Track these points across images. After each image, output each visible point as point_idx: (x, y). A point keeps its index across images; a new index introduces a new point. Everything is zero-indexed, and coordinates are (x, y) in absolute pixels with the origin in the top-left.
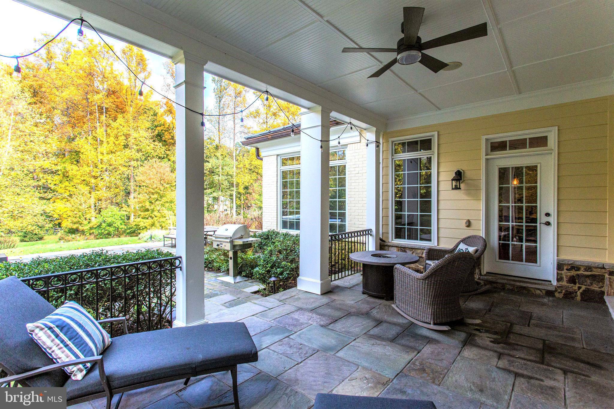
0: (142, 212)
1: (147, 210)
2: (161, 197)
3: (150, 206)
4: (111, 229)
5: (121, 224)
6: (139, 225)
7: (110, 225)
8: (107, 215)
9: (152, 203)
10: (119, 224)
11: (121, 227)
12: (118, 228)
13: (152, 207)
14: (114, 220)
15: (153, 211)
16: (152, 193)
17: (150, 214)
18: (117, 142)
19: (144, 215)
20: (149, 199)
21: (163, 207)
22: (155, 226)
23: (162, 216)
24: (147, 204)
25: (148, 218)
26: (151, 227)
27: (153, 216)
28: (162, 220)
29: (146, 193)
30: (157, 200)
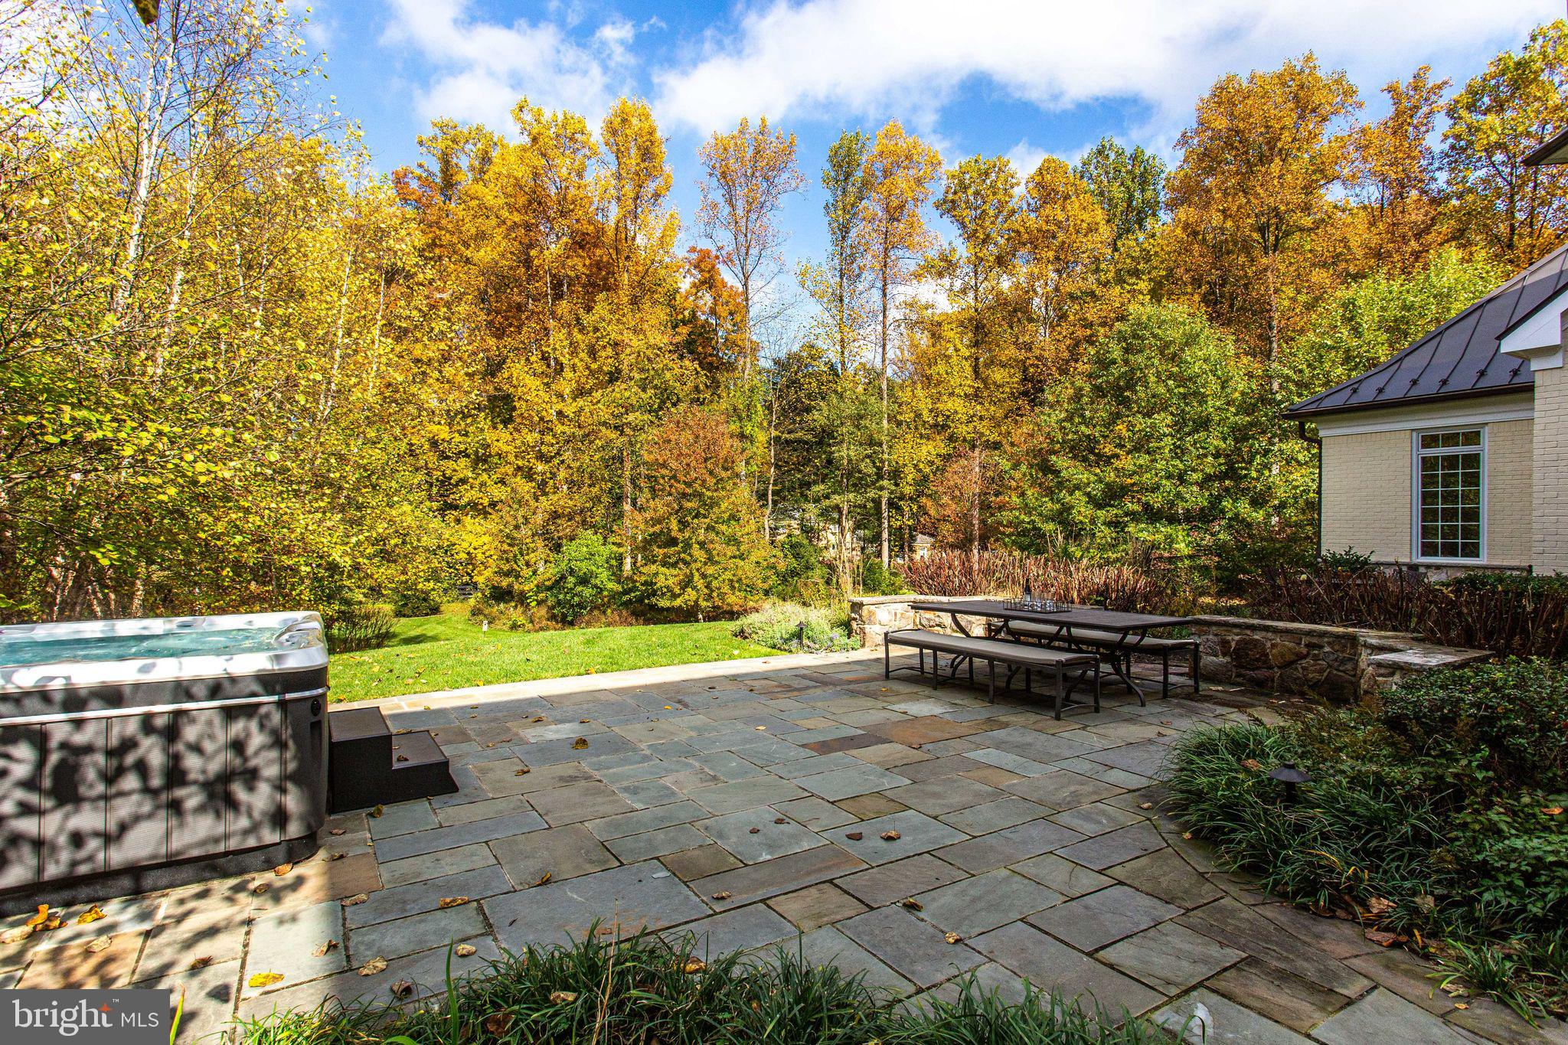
0: (659, 547)
1: (673, 542)
2: (707, 507)
3: (681, 531)
4: (587, 592)
6: (654, 584)
7: (584, 581)
8: (578, 555)
9: (687, 524)
10: (604, 578)
11: (608, 586)
13: (687, 535)
14: (594, 568)
15: (688, 545)
16: (684, 495)
17: (679, 553)
18: (594, 366)
19: (665, 555)
20: (677, 512)
21: (712, 535)
22: (694, 588)
23: (710, 560)
24: (674, 525)
25: (674, 565)
26: (683, 589)
27: (688, 558)
28: (710, 570)
29: (670, 494)
30: (697, 516)
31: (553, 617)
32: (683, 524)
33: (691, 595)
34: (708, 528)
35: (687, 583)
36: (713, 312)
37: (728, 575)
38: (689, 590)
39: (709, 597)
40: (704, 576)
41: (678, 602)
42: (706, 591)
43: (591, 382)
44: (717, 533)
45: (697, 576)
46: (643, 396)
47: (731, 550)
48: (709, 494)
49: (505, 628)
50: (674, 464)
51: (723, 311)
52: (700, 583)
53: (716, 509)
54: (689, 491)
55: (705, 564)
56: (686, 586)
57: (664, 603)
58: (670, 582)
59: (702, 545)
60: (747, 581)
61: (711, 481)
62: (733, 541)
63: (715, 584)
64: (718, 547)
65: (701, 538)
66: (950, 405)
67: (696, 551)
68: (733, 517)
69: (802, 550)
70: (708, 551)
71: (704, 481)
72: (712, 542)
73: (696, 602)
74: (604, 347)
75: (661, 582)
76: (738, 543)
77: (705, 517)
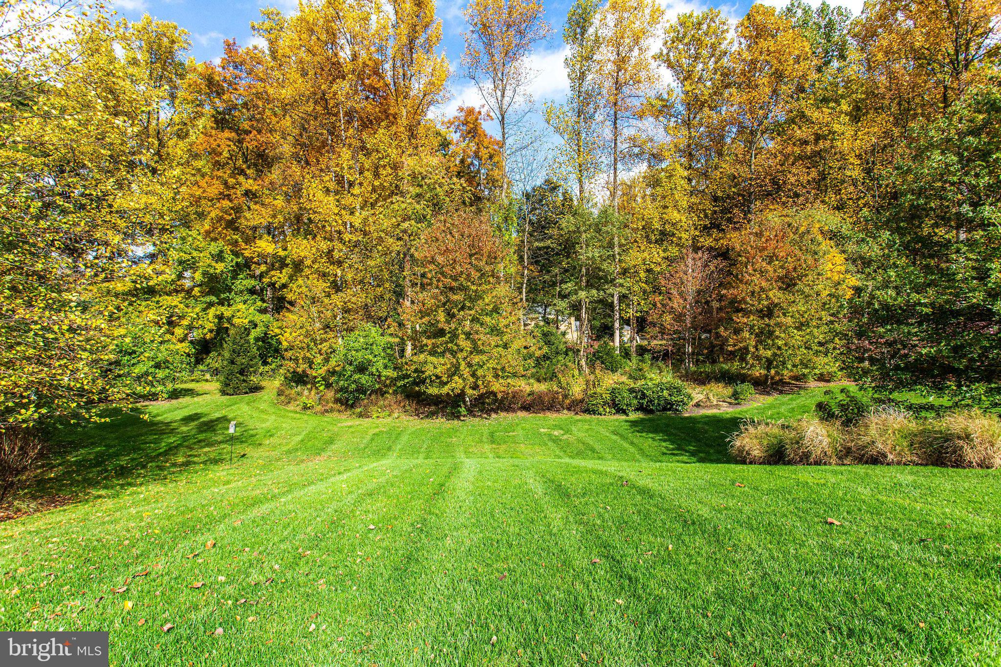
0: (429, 338)
1: (441, 333)
2: (472, 300)
3: (448, 322)
4: (364, 379)
5: (386, 367)
6: (423, 372)
7: (362, 369)
8: (356, 345)
9: (453, 316)
10: (380, 365)
11: (385, 373)
12: (379, 376)
13: (453, 326)
14: (371, 357)
15: (454, 336)
16: (451, 289)
17: (447, 343)
18: (377, 183)
19: (434, 346)
20: (444, 304)
21: (477, 326)
22: (461, 376)
23: (476, 350)
24: (442, 316)
25: (443, 354)
26: (451, 376)
27: (455, 348)
28: (476, 359)
29: (437, 287)
30: (463, 308)
31: (337, 401)
32: (451, 316)
33: (457, 383)
34: (474, 320)
35: (455, 370)
36: (477, 155)
37: (492, 364)
38: (456, 378)
39: (475, 387)
40: (470, 365)
41: (445, 390)
42: (472, 380)
43: (374, 196)
44: (482, 324)
45: (463, 364)
46: (418, 207)
47: (494, 340)
48: (474, 288)
49: (298, 409)
50: (440, 259)
51: (484, 153)
52: (465, 371)
53: (480, 302)
54: (454, 284)
55: (471, 353)
56: (454, 374)
57: (433, 391)
58: (438, 371)
59: (468, 335)
60: (511, 370)
61: (475, 275)
62: (495, 331)
63: (480, 373)
64: (483, 338)
65: (467, 329)
66: (675, 216)
67: (463, 342)
68: (496, 310)
69: (553, 338)
70: (474, 342)
71: (469, 275)
72: (477, 333)
73: (463, 391)
74: (385, 166)
75: (429, 371)
76: (500, 333)
77: (470, 309)
